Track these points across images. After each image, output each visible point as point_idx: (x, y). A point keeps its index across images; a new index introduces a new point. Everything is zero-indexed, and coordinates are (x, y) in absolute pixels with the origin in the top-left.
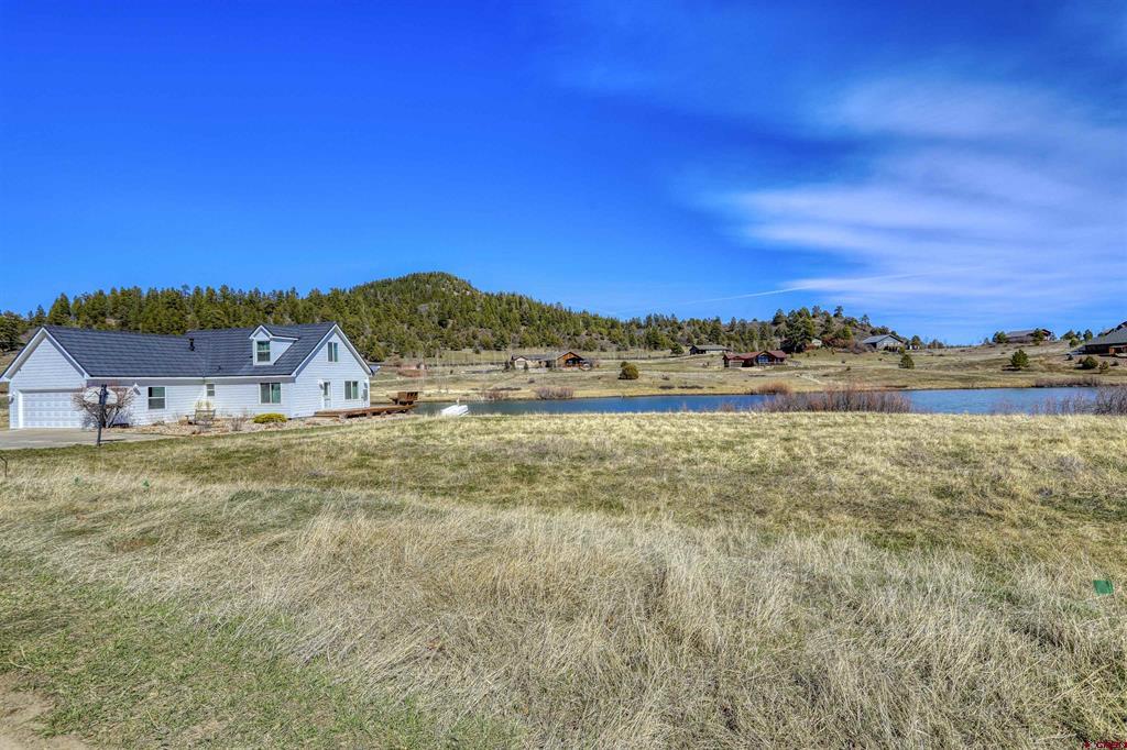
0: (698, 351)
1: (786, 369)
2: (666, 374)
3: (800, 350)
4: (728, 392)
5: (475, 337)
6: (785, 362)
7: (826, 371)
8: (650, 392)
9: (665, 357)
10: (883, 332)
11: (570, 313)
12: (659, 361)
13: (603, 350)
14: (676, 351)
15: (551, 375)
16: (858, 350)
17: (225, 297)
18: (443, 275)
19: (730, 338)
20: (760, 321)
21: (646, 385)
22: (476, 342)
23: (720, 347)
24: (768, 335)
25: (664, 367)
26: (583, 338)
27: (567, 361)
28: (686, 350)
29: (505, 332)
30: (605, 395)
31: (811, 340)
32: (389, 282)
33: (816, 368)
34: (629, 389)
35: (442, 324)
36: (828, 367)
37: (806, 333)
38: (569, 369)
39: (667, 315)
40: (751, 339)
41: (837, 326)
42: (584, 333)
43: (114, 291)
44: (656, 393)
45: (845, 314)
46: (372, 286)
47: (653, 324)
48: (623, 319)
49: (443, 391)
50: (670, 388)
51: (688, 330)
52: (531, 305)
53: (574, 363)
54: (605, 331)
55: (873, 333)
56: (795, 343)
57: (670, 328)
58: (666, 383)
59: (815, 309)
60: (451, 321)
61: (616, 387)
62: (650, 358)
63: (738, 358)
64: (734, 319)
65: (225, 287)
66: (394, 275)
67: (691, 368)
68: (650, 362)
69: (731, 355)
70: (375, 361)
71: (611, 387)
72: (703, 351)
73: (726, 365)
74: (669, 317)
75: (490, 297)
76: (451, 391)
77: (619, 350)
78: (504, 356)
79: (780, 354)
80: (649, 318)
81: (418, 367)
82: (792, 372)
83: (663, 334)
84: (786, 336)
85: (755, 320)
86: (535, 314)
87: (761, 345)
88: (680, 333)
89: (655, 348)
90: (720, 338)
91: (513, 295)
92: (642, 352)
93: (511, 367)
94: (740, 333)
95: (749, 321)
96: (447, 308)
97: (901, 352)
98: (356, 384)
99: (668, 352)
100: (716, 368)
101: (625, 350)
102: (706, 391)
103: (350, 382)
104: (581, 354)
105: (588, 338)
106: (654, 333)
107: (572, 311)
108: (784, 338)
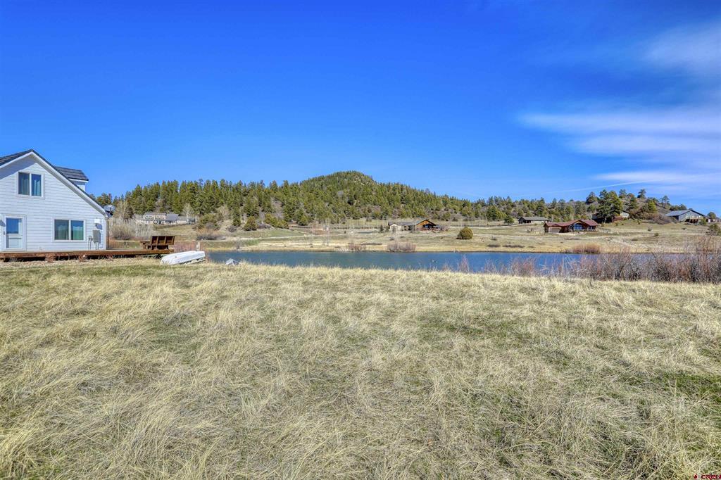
0: (525, 221)
1: (597, 235)
2: (494, 236)
3: (609, 220)
4: (545, 251)
5: (369, 211)
6: (597, 229)
7: (636, 236)
8: (479, 249)
9: (499, 225)
10: (682, 208)
11: (435, 196)
12: (494, 227)
13: (455, 220)
14: (508, 221)
15: (411, 235)
16: (662, 221)
17: (222, 185)
18: (355, 173)
19: (550, 213)
20: (575, 201)
21: (477, 243)
22: (370, 214)
23: (544, 218)
24: (581, 210)
25: (495, 232)
26: (442, 212)
27: (424, 226)
28: (516, 221)
29: (389, 208)
30: (442, 250)
31: (619, 213)
32: (322, 178)
33: (624, 234)
34: (463, 247)
36: (635, 233)
37: (615, 208)
38: (424, 232)
39: (504, 197)
40: (568, 213)
41: (640, 204)
42: (443, 209)
43: (164, 182)
44: (484, 250)
45: (647, 196)
46: (313, 180)
47: (494, 203)
48: (473, 200)
49: (326, 244)
50: (496, 246)
51: (518, 207)
52: (408, 189)
53: (429, 228)
54: (458, 208)
55: (672, 210)
56: (605, 215)
57: (505, 206)
58: (494, 243)
59: (622, 192)
60: (356, 201)
61: (453, 245)
62: (488, 226)
63: (557, 226)
64: (555, 199)
65: (223, 180)
66: (326, 174)
67: (516, 233)
68: (487, 228)
69: (548, 224)
70: (303, 225)
71: (449, 245)
72: (529, 221)
73: (546, 231)
74: (506, 198)
75: (382, 186)
76: (330, 244)
77: (466, 220)
78: (384, 223)
79: (593, 223)
80: (491, 199)
81: (325, 228)
82: (603, 237)
83: (500, 211)
84: (598, 210)
85: (572, 200)
86: (411, 196)
87: (576, 217)
89: (494, 220)
90: (544, 212)
91: (398, 184)
92: (482, 221)
93: (385, 229)
94: (560, 209)
95: (567, 201)
96: (354, 193)
97: (703, 223)
98: (80, 223)
99: (502, 222)
100: (537, 233)
101: (470, 220)
102: (526, 249)
103: (68, 221)
104: (436, 222)
105: (445, 212)
106: (494, 209)
107: (437, 195)
108: (596, 212)
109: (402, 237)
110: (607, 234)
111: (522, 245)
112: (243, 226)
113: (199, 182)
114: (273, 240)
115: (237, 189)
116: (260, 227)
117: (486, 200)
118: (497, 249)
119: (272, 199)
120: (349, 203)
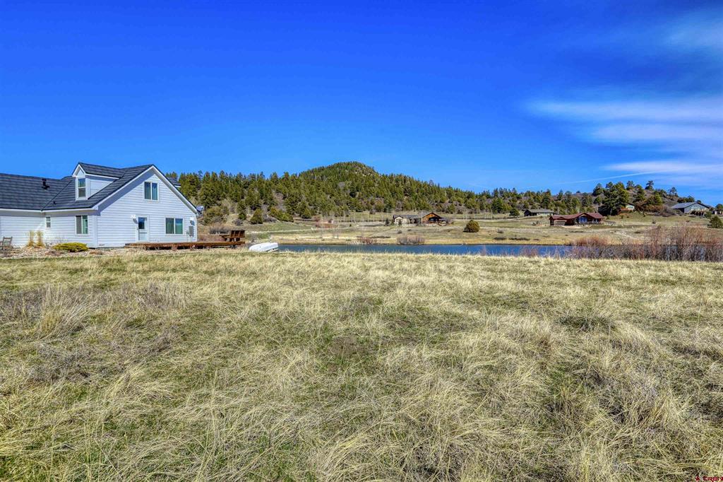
0: (531, 214)
1: (602, 227)
2: (500, 229)
3: (615, 213)
4: (551, 243)
5: (372, 204)
6: (602, 222)
7: (639, 229)
8: (487, 242)
9: (504, 218)
10: (690, 200)
11: (438, 188)
12: (500, 220)
13: (459, 212)
14: (514, 214)
15: (418, 228)
16: (667, 214)
17: (221, 178)
18: (356, 164)
19: (556, 205)
20: (582, 193)
21: (483, 236)
22: (373, 207)
23: (549, 211)
24: (588, 202)
25: (501, 225)
26: (447, 204)
27: (430, 219)
28: (521, 213)
29: (392, 200)
30: (450, 243)
31: (625, 206)
32: (322, 169)
33: (629, 227)
34: (471, 239)
35: (352, 195)
36: (640, 226)
37: (621, 200)
38: (430, 225)
39: (509, 188)
40: (574, 206)
41: (647, 195)
42: (447, 201)
44: (491, 242)
45: (654, 187)
46: (312, 171)
47: (499, 195)
48: (477, 192)
49: (336, 237)
50: (503, 239)
51: (524, 199)
52: (411, 181)
53: (435, 221)
54: (462, 200)
55: (680, 201)
56: (611, 207)
57: (511, 198)
58: (500, 236)
59: (629, 183)
60: (358, 193)
61: (460, 238)
62: (493, 218)
63: (563, 219)
64: (561, 191)
65: (222, 172)
66: (326, 164)
67: (522, 226)
68: (493, 221)
69: (555, 216)
70: (306, 218)
71: (456, 237)
72: (535, 214)
73: (552, 224)
74: (511, 190)
75: (384, 177)
76: (339, 238)
77: (471, 213)
78: (388, 216)
79: (598, 216)
80: (496, 191)
81: (330, 222)
82: (607, 230)
83: (505, 203)
84: (603, 202)
85: (578, 192)
86: (414, 188)
87: (582, 209)
88: (518, 202)
89: (499, 212)
90: (550, 205)
91: (401, 175)
92: (488, 214)
93: (390, 223)
94: (566, 201)
95: (573, 192)
96: (356, 184)
97: (708, 216)
98: (180, 221)
99: (508, 215)
100: (543, 226)
101: (476, 213)
102: (531, 242)
103: (173, 219)
104: (442, 215)
105: (450, 204)
106: (499, 201)
107: (440, 186)
108: (601, 205)
109: (409, 230)
110: (612, 227)
111: (527, 238)
112: (249, 219)
113: (198, 174)
114: (280, 233)
115: (236, 181)
116: (265, 221)
117: (491, 192)
118: (503, 242)
119: (274, 191)
120: (351, 194)
